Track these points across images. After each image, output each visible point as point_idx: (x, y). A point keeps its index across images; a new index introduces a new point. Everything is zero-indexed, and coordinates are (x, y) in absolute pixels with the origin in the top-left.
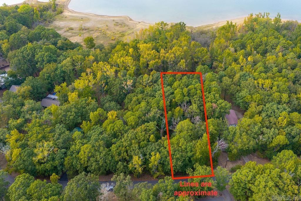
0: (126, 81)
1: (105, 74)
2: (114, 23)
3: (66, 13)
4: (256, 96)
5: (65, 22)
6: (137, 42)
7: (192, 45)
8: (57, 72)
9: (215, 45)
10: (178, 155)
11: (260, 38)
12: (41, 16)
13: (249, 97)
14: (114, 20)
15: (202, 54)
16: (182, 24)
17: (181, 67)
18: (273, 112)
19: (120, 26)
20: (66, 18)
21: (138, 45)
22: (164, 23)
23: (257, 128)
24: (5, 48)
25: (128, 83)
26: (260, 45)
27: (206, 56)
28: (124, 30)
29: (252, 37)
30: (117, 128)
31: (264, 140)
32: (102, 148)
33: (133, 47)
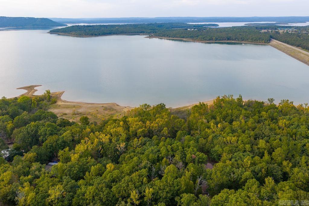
0: (120, 144)
1: (101, 140)
2: (103, 108)
3: (59, 103)
4: (227, 148)
5: (59, 110)
6: (126, 117)
7: (171, 118)
8: (59, 142)
9: (191, 118)
10: (167, 189)
11: (226, 111)
12: (38, 105)
13: (221, 149)
14: (103, 106)
15: (180, 124)
16: (162, 105)
17: (164, 133)
18: (240, 158)
19: (109, 110)
20: (59, 106)
21: (127, 120)
22: (147, 105)
23: (228, 169)
24: (9, 127)
25: (121, 145)
26: (227, 117)
27: (184, 125)
28: (112, 113)
29: (220, 111)
30: (115, 175)
31: (235, 177)
32: (104, 189)
33: (123, 121)
